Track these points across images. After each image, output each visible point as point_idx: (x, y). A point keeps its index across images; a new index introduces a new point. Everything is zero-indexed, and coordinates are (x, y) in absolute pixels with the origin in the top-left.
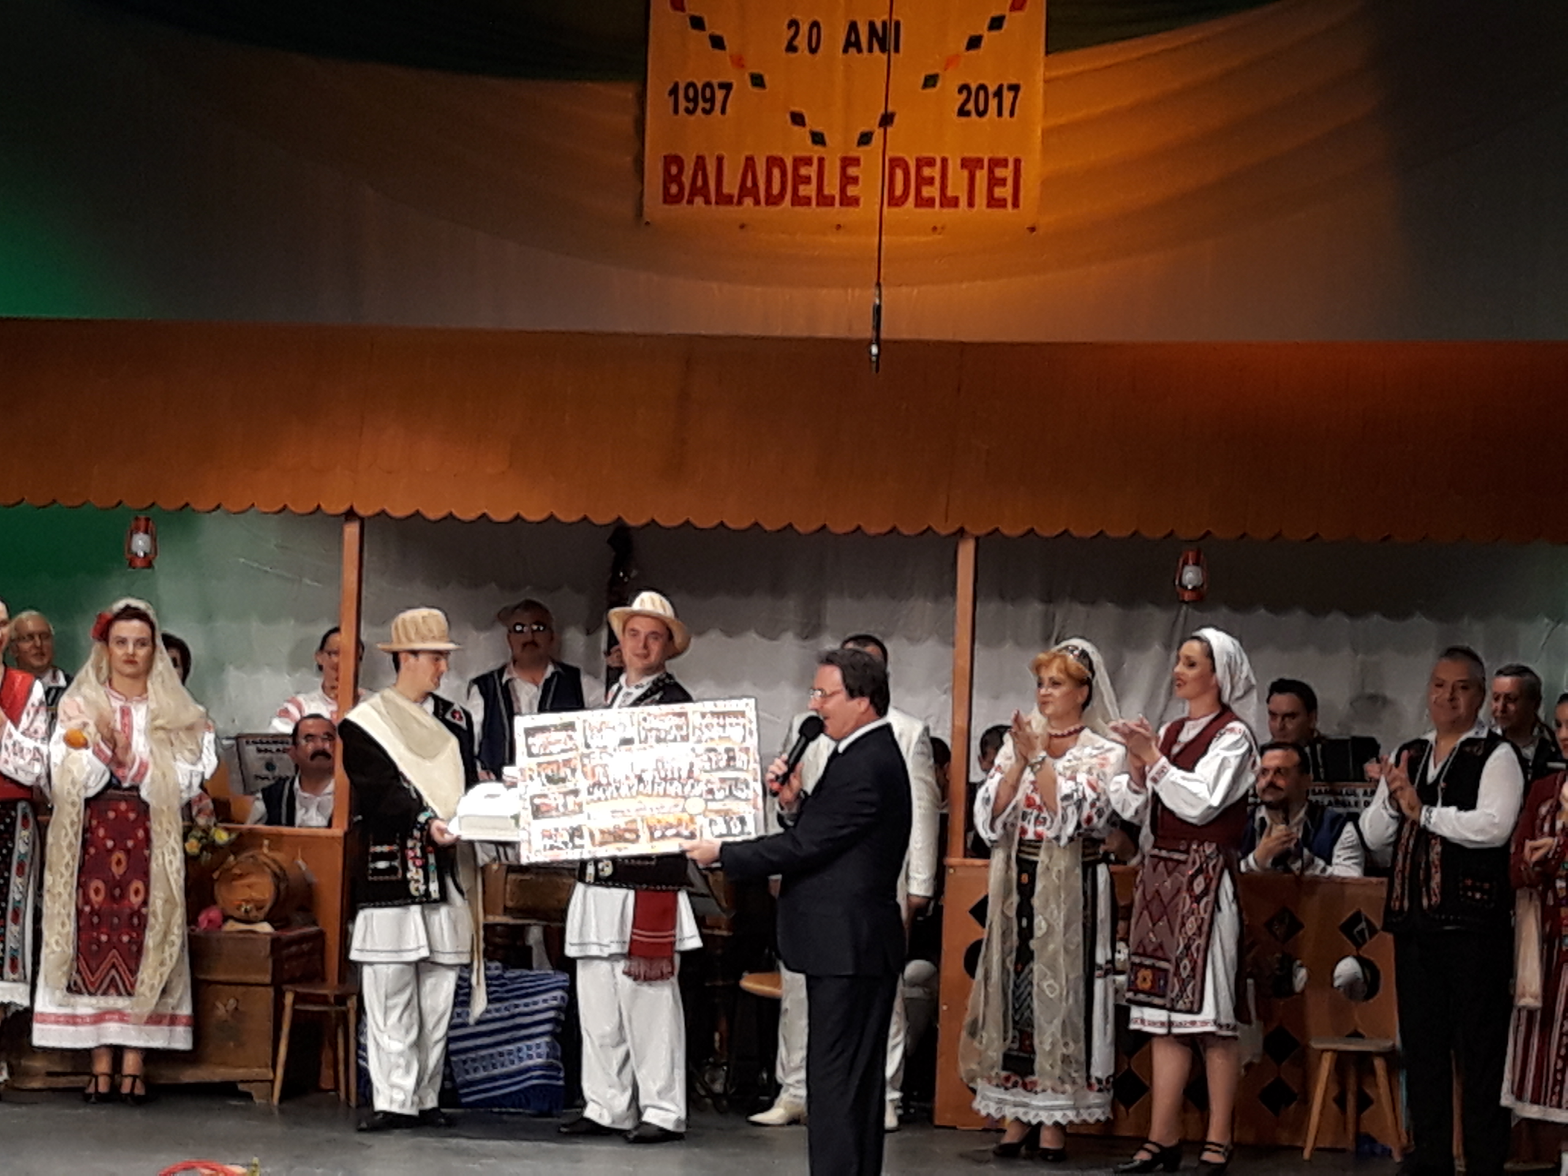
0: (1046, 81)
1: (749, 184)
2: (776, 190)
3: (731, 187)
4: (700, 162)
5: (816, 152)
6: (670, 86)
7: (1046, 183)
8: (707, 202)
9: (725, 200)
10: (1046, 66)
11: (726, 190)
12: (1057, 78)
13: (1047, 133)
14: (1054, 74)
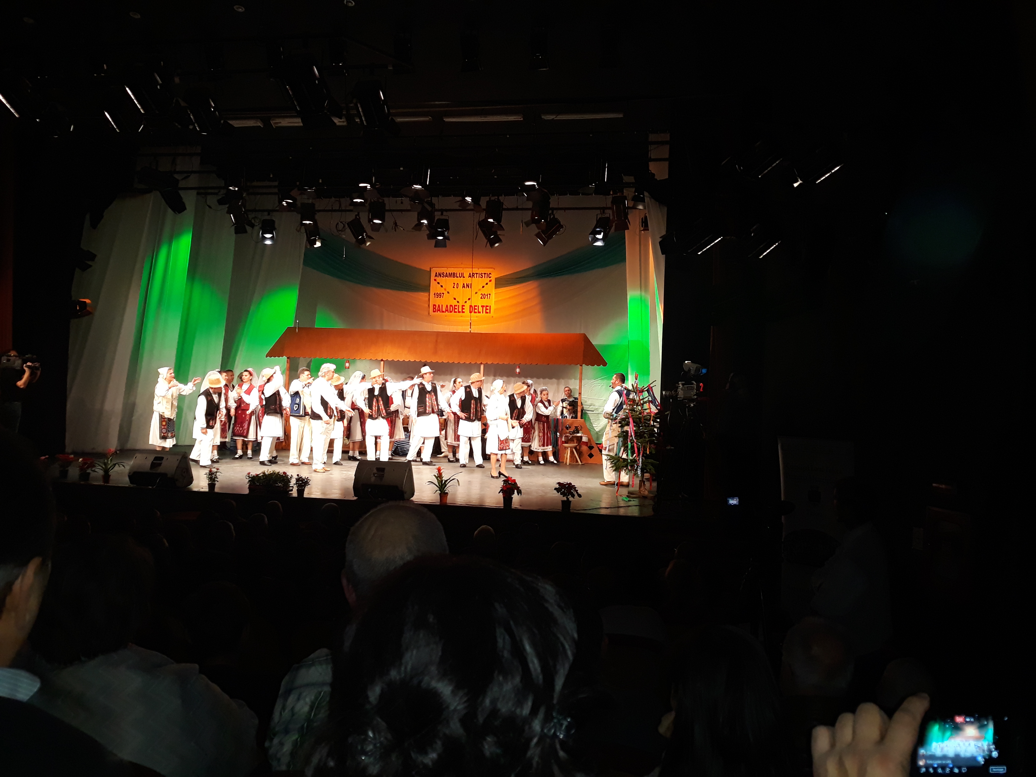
0: (495, 293)
1: (447, 309)
2: (451, 310)
3: (444, 310)
4: (439, 305)
5: (458, 304)
6: (434, 293)
7: (495, 309)
8: (440, 312)
9: (443, 312)
10: (495, 291)
11: (443, 310)
12: (496, 293)
13: (495, 302)
14: (496, 292)
